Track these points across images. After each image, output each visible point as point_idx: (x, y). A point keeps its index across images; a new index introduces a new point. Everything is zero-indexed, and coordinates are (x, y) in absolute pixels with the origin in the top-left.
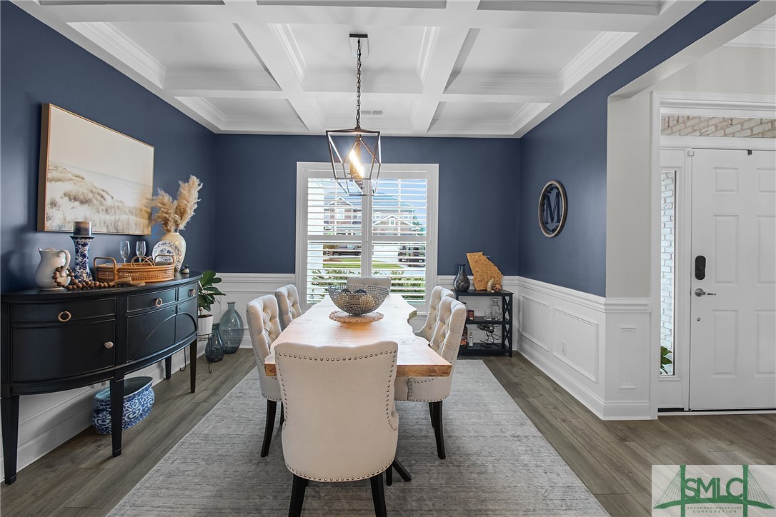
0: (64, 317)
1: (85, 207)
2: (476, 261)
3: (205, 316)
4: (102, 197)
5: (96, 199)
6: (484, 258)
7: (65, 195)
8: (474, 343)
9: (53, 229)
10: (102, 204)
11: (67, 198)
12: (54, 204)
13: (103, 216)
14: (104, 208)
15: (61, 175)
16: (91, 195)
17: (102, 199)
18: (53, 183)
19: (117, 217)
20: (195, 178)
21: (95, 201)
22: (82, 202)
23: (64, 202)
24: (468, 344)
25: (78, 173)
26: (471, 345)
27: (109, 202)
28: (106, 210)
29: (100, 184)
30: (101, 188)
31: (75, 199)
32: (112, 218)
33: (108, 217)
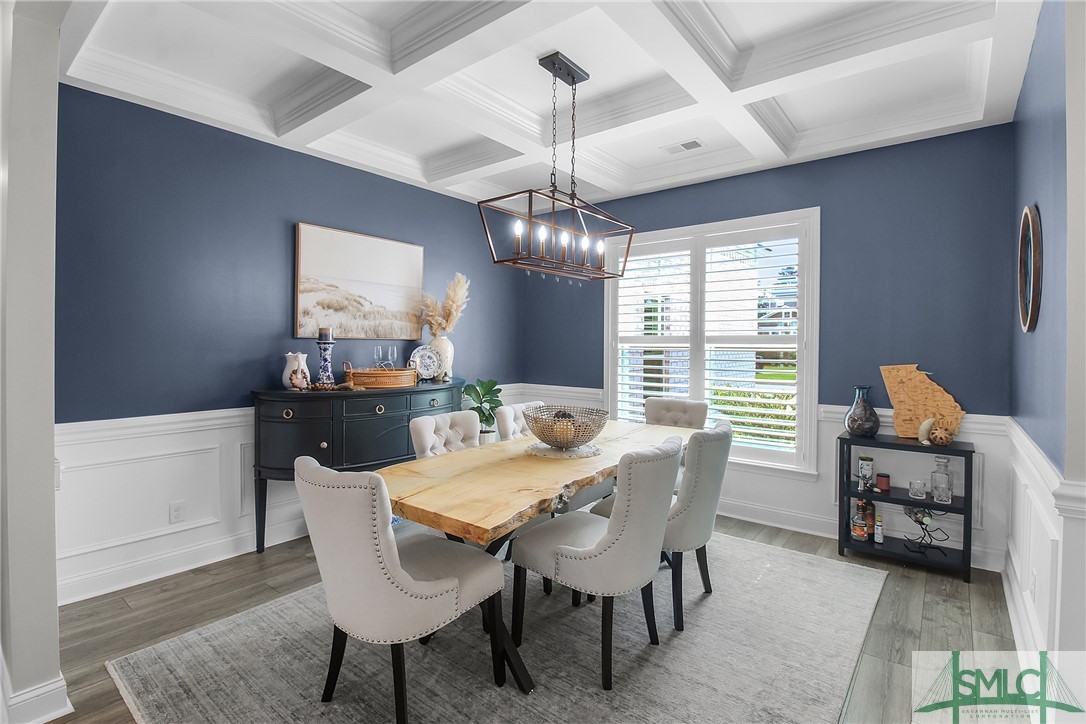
0: (288, 414)
1: (341, 314)
2: (902, 382)
3: (488, 432)
4: (359, 303)
5: (353, 306)
6: (922, 375)
7: (318, 304)
8: (885, 537)
9: (307, 336)
10: (359, 310)
11: (320, 307)
12: (306, 313)
13: (360, 322)
14: (362, 314)
15: (314, 286)
16: (346, 302)
17: (359, 306)
18: (305, 294)
19: (377, 322)
20: (460, 275)
21: (351, 308)
22: (336, 310)
23: (318, 312)
24: (871, 536)
25: (330, 283)
26: (879, 539)
27: (367, 307)
28: (364, 316)
29: (356, 291)
30: (357, 294)
31: (329, 307)
32: (372, 323)
33: (366, 323)
